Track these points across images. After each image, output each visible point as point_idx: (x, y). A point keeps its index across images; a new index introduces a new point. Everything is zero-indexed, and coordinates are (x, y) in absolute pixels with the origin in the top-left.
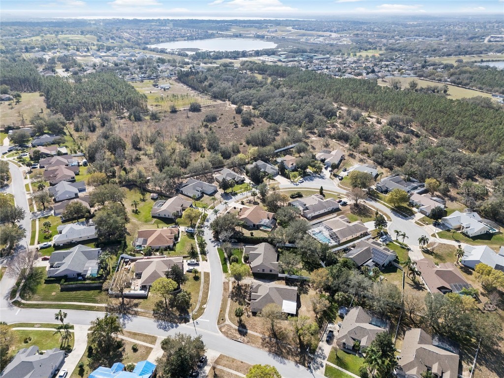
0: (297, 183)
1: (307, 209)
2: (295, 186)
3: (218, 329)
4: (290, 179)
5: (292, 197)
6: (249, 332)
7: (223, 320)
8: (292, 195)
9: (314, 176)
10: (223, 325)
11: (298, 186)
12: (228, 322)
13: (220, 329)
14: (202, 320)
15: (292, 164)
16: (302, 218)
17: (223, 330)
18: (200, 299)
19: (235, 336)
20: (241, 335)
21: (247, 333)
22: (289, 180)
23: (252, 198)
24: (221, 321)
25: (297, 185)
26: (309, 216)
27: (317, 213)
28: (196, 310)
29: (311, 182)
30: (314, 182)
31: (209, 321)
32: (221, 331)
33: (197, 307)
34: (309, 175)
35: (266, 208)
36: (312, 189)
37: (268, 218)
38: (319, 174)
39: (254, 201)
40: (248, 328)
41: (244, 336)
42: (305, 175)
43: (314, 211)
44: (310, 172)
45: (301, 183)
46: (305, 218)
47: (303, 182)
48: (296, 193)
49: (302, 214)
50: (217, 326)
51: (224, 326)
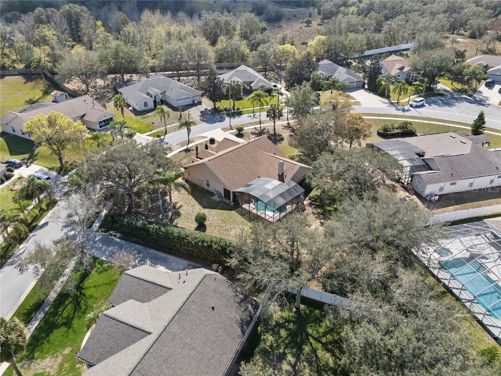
0: (406, 108)
1: (427, 166)
2: (400, 113)
4: (388, 97)
5: (385, 134)
8: (385, 130)
9: (455, 98)
11: (406, 114)
15: (402, 69)
16: (402, 194)
22: (386, 101)
23: (268, 125)
25: (404, 110)
26: (431, 189)
27: (462, 185)
29: (446, 108)
30: (453, 109)
34: (442, 95)
35: (296, 152)
36: (449, 122)
37: (281, 178)
38: (470, 96)
39: (272, 132)
42: (430, 94)
43: (453, 177)
44: (445, 90)
45: (417, 107)
46: (414, 197)
47: (423, 106)
48: (396, 125)
49: (406, 179)
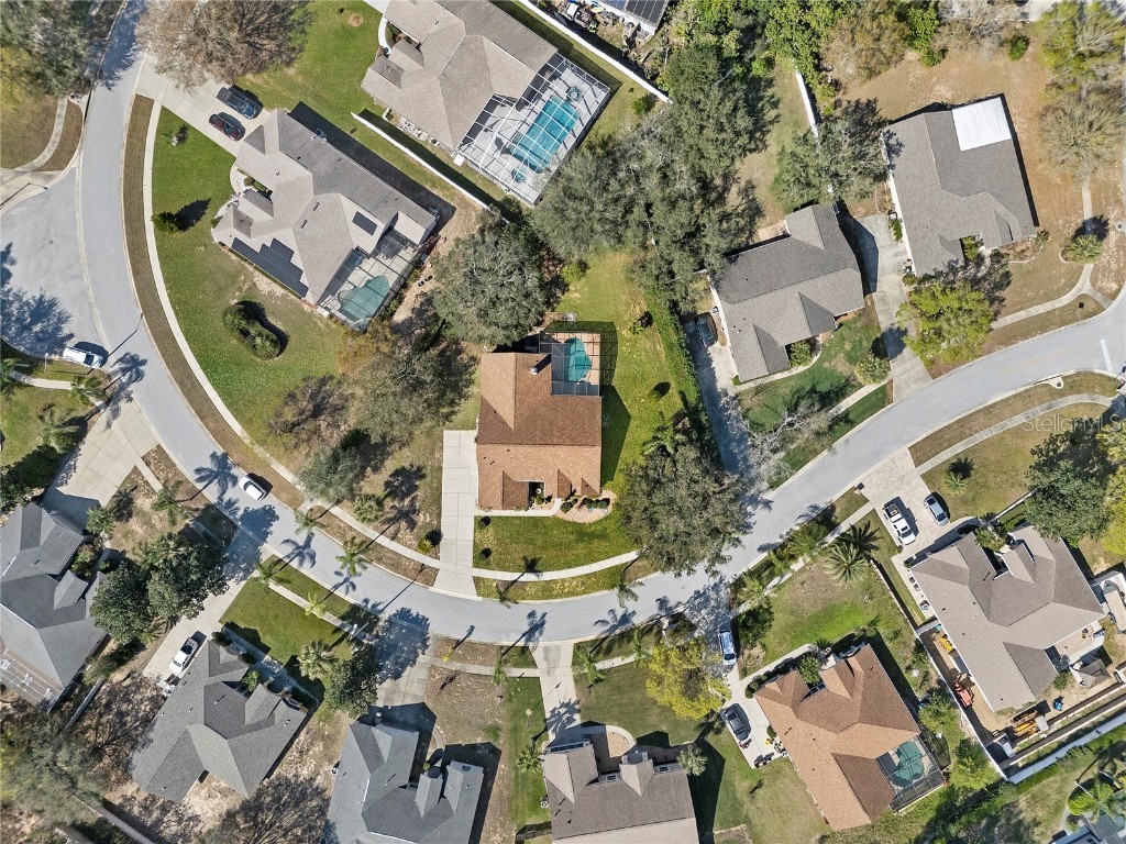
3: (1115, 304)
6: (1088, 214)
7: (1081, 305)
10: (1098, 297)
12: (1084, 286)
13: (1113, 296)
14: (1108, 362)
17: (1114, 286)
18: (1039, 410)
19: (1117, 246)
20: (1107, 231)
21: (1095, 220)
24: (1089, 306)
28: (1085, 398)
31: (1103, 341)
32: (1119, 290)
33: (1071, 400)
40: (1080, 221)
41: (1106, 223)
50: (1109, 310)
51: (1100, 290)
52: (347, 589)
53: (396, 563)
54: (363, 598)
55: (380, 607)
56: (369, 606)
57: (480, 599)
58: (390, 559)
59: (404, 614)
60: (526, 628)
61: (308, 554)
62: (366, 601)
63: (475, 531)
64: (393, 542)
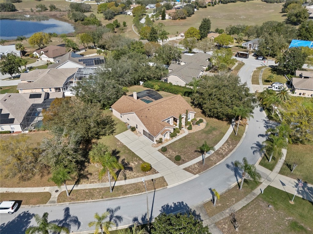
52: (116, 222)
53: (137, 188)
54: (131, 219)
55: (148, 218)
56: (140, 221)
57: (197, 175)
58: (131, 188)
59: (166, 210)
60: (233, 173)
61: (71, 221)
62: (135, 219)
63: (164, 155)
64: (127, 180)
